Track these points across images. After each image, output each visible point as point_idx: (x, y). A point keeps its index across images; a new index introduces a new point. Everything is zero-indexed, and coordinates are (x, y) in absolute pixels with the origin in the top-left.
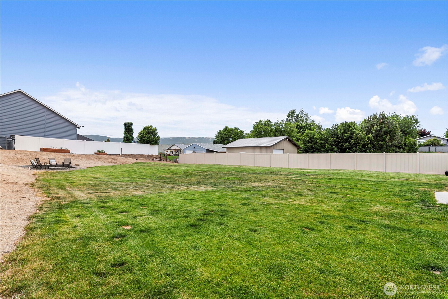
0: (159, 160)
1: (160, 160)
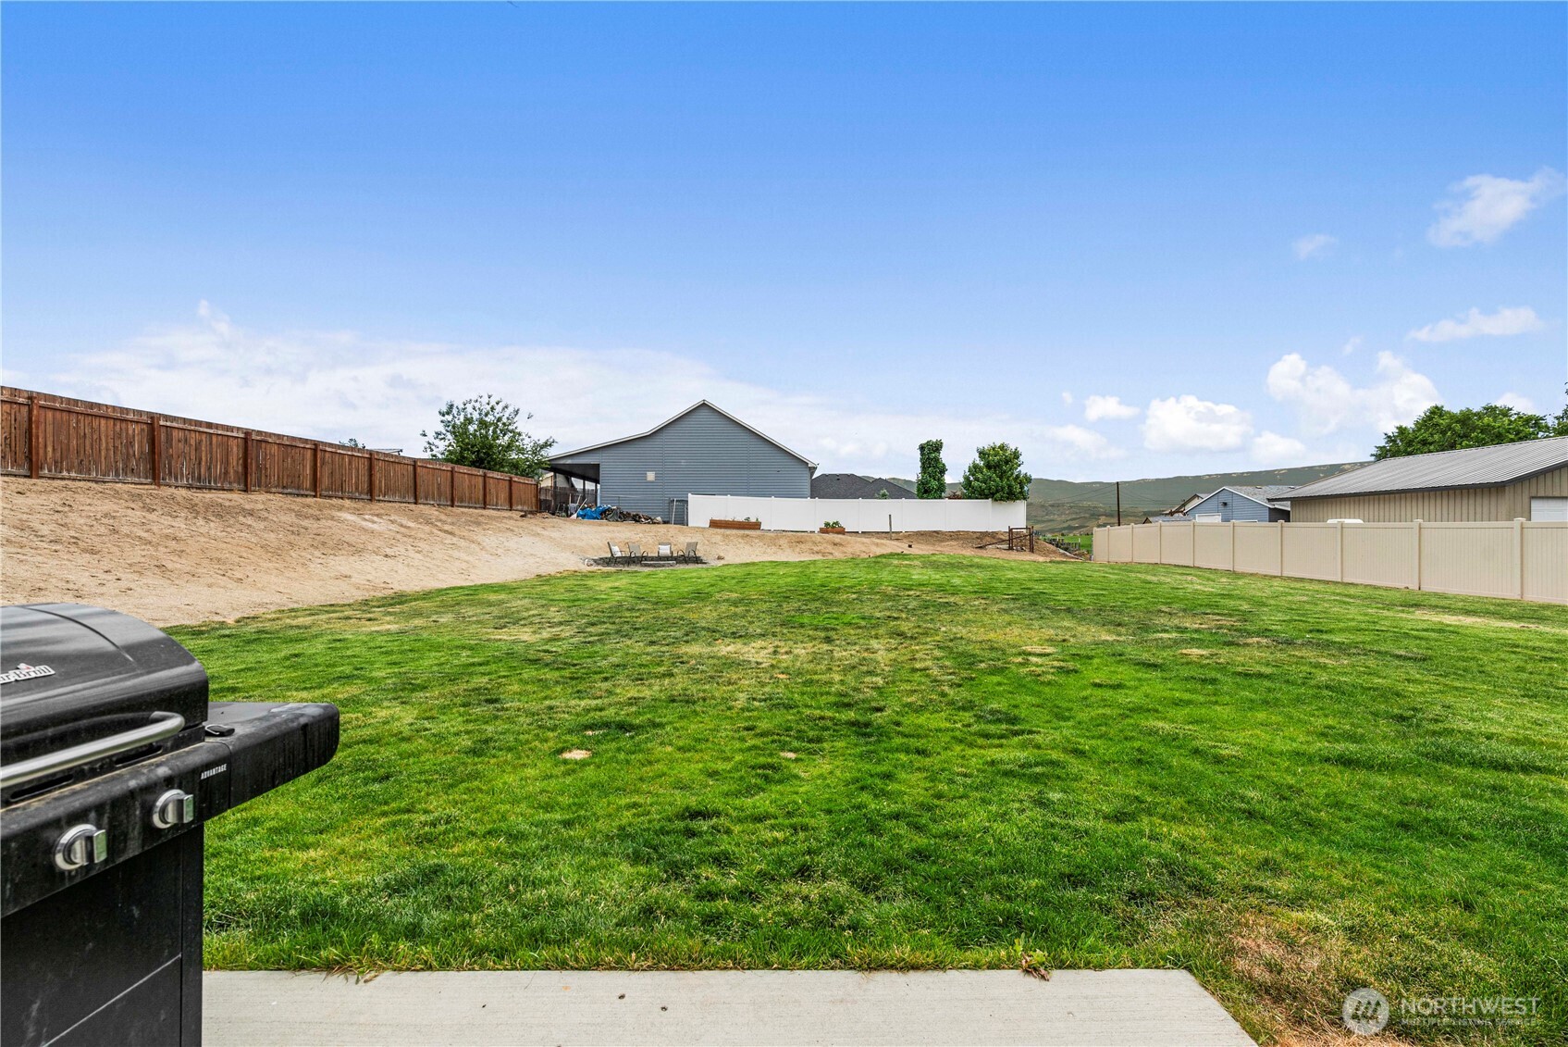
0: (1006, 546)
1: (1011, 548)
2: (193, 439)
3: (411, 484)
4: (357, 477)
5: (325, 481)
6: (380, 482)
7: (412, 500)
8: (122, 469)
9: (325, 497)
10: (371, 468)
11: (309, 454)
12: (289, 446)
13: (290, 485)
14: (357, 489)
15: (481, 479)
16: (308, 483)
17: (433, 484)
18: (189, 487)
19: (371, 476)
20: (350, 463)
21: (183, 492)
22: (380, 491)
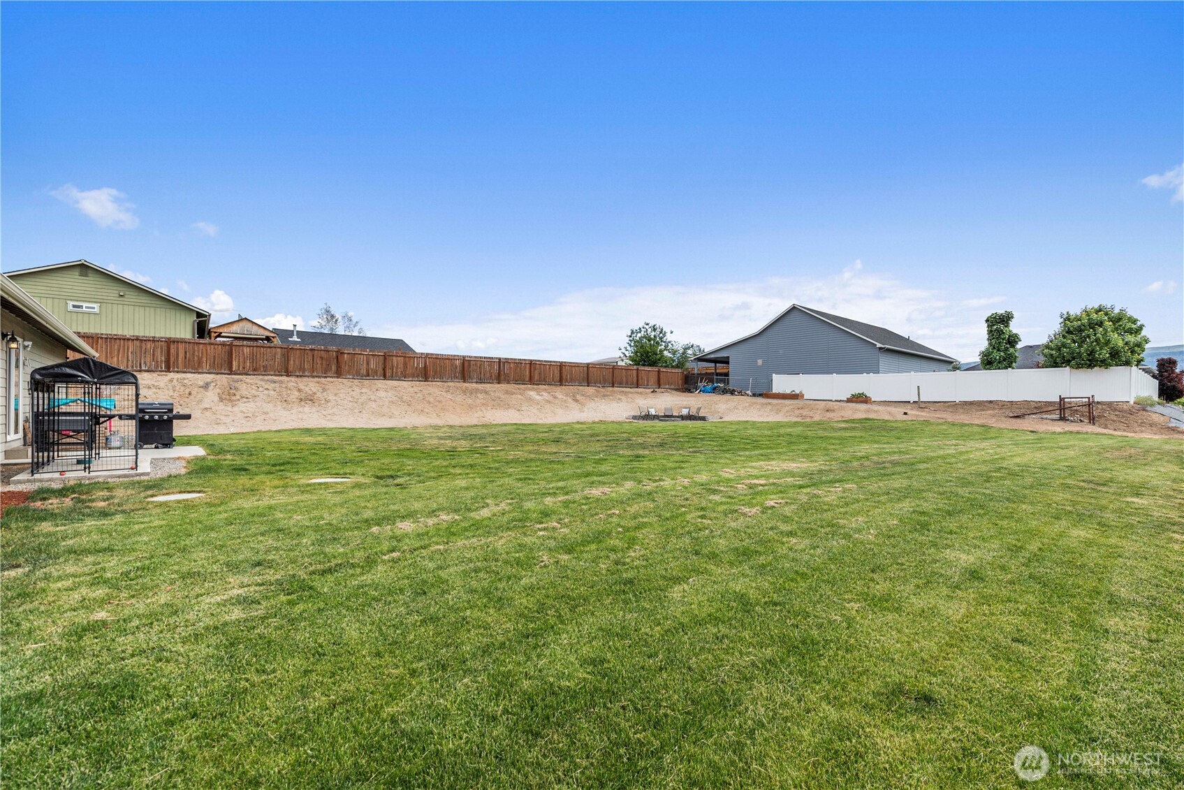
0: (1057, 416)
1: (1062, 418)
2: (478, 364)
3: (586, 376)
4: (553, 375)
5: (536, 377)
6: (567, 376)
7: (586, 384)
8: (453, 377)
9: (536, 384)
10: (561, 370)
11: (528, 366)
12: (518, 363)
13: (519, 380)
14: (553, 380)
15: (635, 372)
16: (527, 379)
17: (600, 376)
18: (477, 382)
19: (561, 373)
20: (549, 368)
21: (475, 385)
22: (567, 380)
